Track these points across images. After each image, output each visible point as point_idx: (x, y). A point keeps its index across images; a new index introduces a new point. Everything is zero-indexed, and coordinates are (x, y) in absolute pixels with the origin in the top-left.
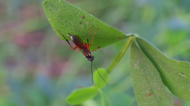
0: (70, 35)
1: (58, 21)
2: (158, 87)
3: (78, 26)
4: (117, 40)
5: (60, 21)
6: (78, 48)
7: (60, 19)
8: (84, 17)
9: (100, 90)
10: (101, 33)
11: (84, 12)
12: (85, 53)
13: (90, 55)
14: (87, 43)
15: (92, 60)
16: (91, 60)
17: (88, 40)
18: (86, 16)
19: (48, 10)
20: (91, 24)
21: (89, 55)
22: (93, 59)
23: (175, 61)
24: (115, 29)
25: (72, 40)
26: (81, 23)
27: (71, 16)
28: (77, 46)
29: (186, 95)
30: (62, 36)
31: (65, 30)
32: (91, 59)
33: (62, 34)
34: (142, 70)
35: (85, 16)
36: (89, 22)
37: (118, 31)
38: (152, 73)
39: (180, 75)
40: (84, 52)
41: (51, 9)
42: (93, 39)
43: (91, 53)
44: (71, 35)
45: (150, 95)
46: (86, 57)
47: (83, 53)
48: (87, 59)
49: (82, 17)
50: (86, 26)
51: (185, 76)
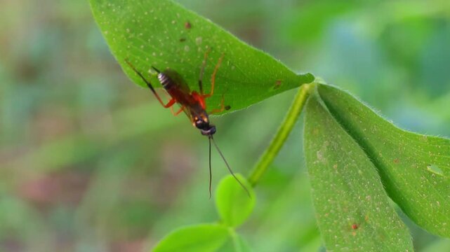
0: (156, 70)
1: (127, 36)
2: (376, 204)
3: (176, 48)
4: (271, 90)
5: (132, 36)
6: (176, 103)
7: (132, 31)
8: (189, 26)
9: (232, 231)
10: (233, 67)
11: (191, 11)
12: (194, 116)
13: (206, 120)
14: (198, 91)
15: (212, 133)
16: (208, 134)
17: (200, 84)
18: (195, 22)
19: (101, 10)
20: (207, 43)
21: (204, 121)
22: (214, 133)
23: (416, 136)
24: (267, 57)
25: (163, 84)
26: (182, 40)
27: (158, 22)
28: (174, 99)
29: (444, 224)
30: (136, 74)
31: (145, 59)
32: (209, 131)
33: (136, 68)
34: (335, 166)
35: (192, 22)
36: (204, 39)
37: (274, 61)
38: (360, 172)
39: (429, 172)
40: (193, 114)
41: (108, 8)
42: (213, 84)
43: (210, 116)
44: (159, 72)
45: (356, 228)
46: (197, 125)
47: (189, 117)
48: (199, 131)
49: (186, 24)
50: (197, 48)
51: (442, 175)
